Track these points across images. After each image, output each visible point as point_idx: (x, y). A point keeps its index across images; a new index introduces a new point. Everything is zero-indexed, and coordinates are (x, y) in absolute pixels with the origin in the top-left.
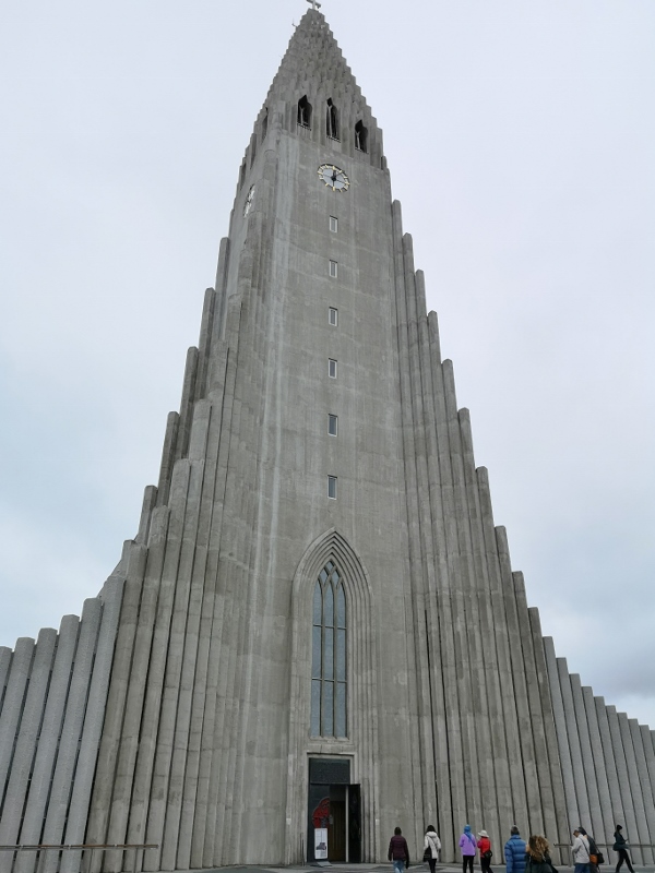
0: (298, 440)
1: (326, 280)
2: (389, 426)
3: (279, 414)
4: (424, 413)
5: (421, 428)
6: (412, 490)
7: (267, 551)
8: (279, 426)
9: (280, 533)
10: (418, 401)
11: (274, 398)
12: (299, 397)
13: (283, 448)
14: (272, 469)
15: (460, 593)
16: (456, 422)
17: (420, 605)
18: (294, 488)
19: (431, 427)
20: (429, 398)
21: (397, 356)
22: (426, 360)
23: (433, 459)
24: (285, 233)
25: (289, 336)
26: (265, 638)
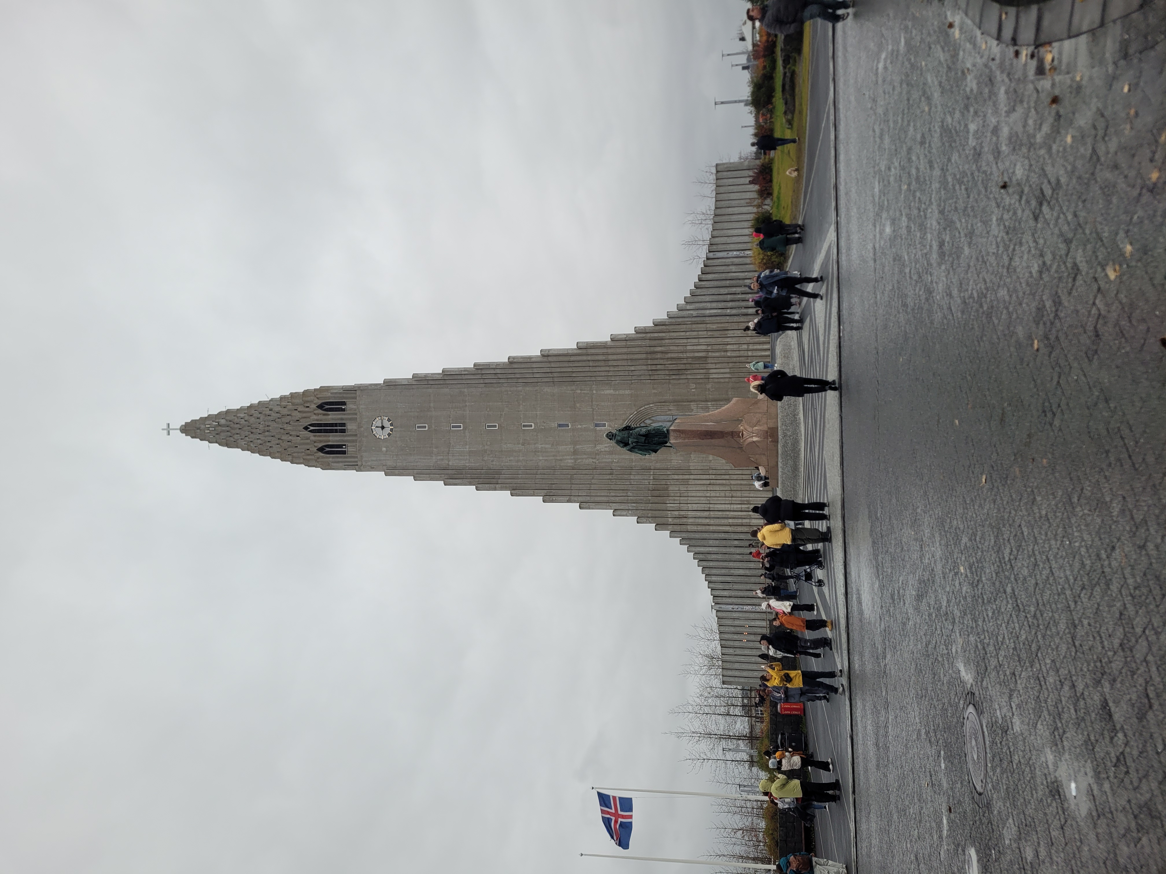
0: (578, 446)
1: (467, 431)
2: (556, 390)
3: (565, 457)
8: (572, 457)
11: (556, 461)
12: (552, 446)
13: (585, 454)
14: (598, 460)
15: (649, 362)
16: (550, 359)
18: (605, 447)
21: (506, 385)
24: (442, 460)
25: (514, 454)
26: (682, 458)
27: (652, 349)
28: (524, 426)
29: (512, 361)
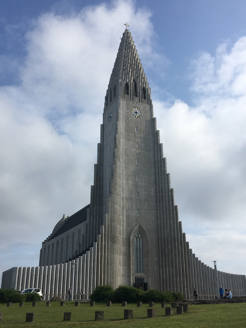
0: (129, 200)
3: (124, 194)
4: (162, 189)
5: (161, 194)
6: (158, 211)
7: (124, 231)
8: (124, 197)
10: (160, 186)
11: (123, 189)
12: (129, 188)
13: (126, 203)
15: (170, 239)
17: (160, 241)
18: (129, 214)
19: (164, 194)
20: (163, 185)
21: (155, 171)
22: (163, 173)
23: (164, 203)
24: (123, 136)
25: (126, 170)
27: (176, 241)
29: (168, 175)
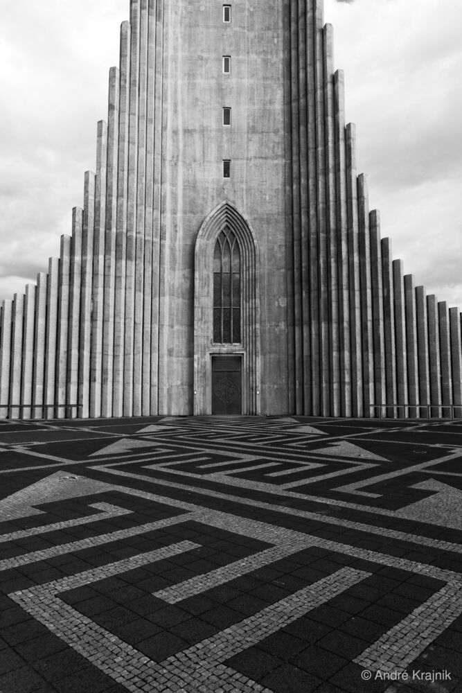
0: (197, 136)
2: (278, 106)
3: (180, 117)
5: (302, 101)
6: (295, 158)
7: (176, 226)
8: (180, 129)
9: (185, 212)
10: (302, 75)
11: (176, 105)
12: (197, 99)
13: (185, 146)
14: (176, 164)
15: (322, 236)
17: (296, 248)
18: (194, 176)
23: (311, 126)
25: (187, 45)
26: (177, 285)
27: (344, 238)
28: (227, 61)
